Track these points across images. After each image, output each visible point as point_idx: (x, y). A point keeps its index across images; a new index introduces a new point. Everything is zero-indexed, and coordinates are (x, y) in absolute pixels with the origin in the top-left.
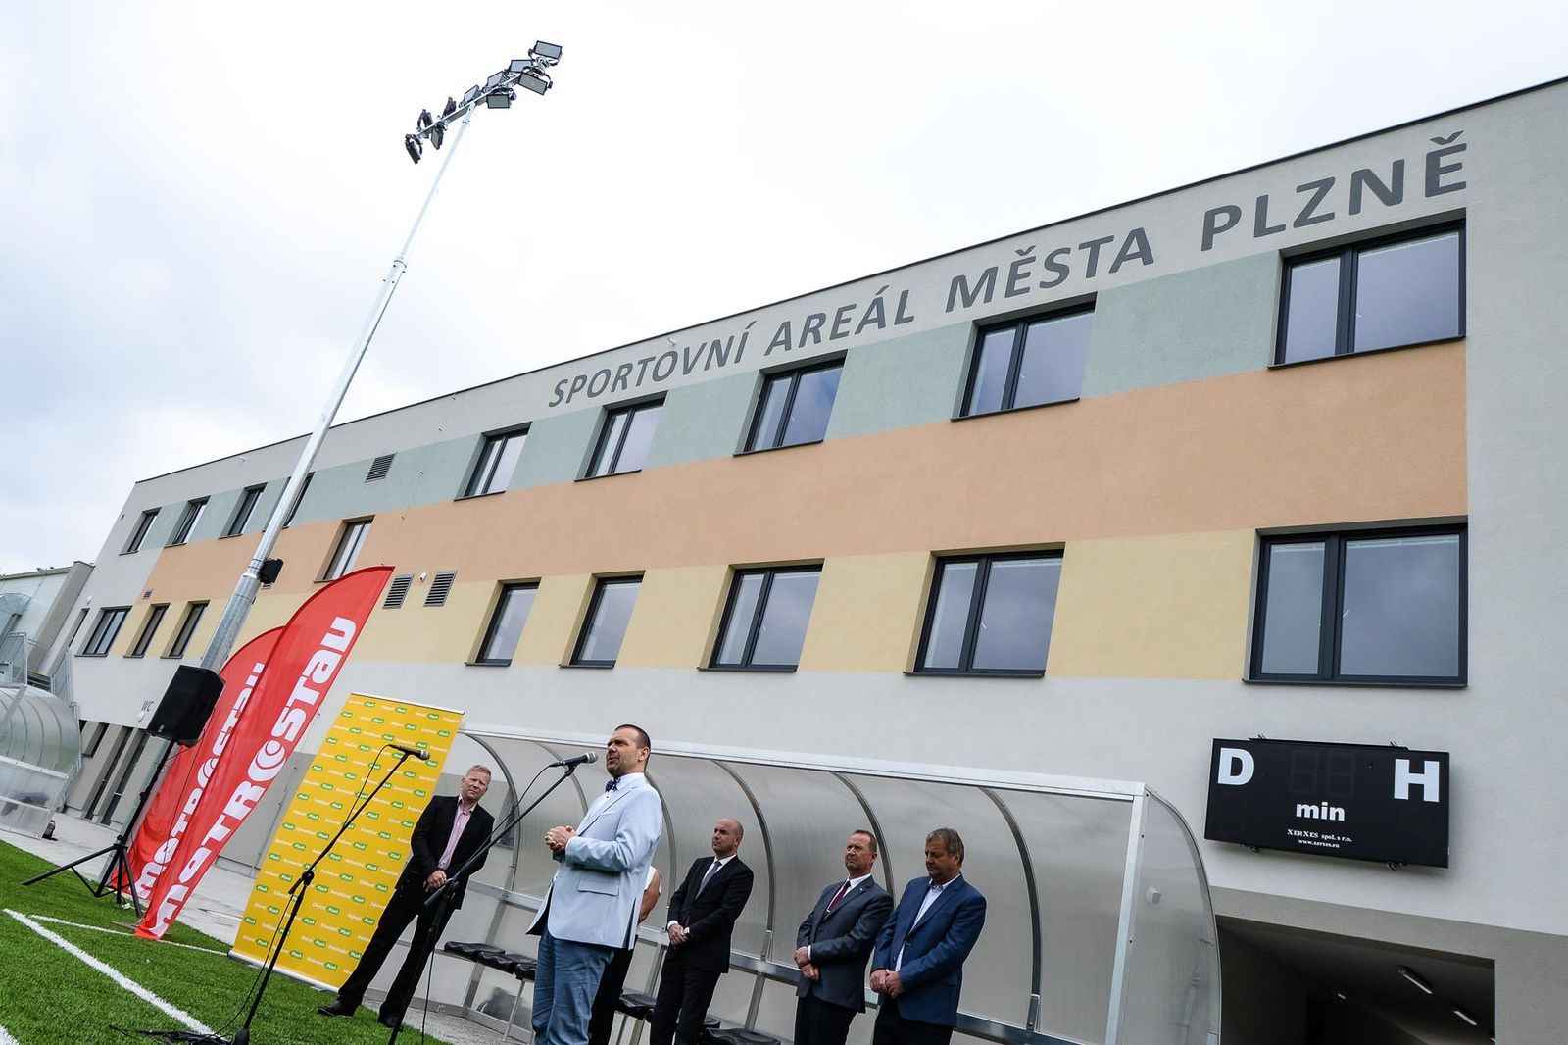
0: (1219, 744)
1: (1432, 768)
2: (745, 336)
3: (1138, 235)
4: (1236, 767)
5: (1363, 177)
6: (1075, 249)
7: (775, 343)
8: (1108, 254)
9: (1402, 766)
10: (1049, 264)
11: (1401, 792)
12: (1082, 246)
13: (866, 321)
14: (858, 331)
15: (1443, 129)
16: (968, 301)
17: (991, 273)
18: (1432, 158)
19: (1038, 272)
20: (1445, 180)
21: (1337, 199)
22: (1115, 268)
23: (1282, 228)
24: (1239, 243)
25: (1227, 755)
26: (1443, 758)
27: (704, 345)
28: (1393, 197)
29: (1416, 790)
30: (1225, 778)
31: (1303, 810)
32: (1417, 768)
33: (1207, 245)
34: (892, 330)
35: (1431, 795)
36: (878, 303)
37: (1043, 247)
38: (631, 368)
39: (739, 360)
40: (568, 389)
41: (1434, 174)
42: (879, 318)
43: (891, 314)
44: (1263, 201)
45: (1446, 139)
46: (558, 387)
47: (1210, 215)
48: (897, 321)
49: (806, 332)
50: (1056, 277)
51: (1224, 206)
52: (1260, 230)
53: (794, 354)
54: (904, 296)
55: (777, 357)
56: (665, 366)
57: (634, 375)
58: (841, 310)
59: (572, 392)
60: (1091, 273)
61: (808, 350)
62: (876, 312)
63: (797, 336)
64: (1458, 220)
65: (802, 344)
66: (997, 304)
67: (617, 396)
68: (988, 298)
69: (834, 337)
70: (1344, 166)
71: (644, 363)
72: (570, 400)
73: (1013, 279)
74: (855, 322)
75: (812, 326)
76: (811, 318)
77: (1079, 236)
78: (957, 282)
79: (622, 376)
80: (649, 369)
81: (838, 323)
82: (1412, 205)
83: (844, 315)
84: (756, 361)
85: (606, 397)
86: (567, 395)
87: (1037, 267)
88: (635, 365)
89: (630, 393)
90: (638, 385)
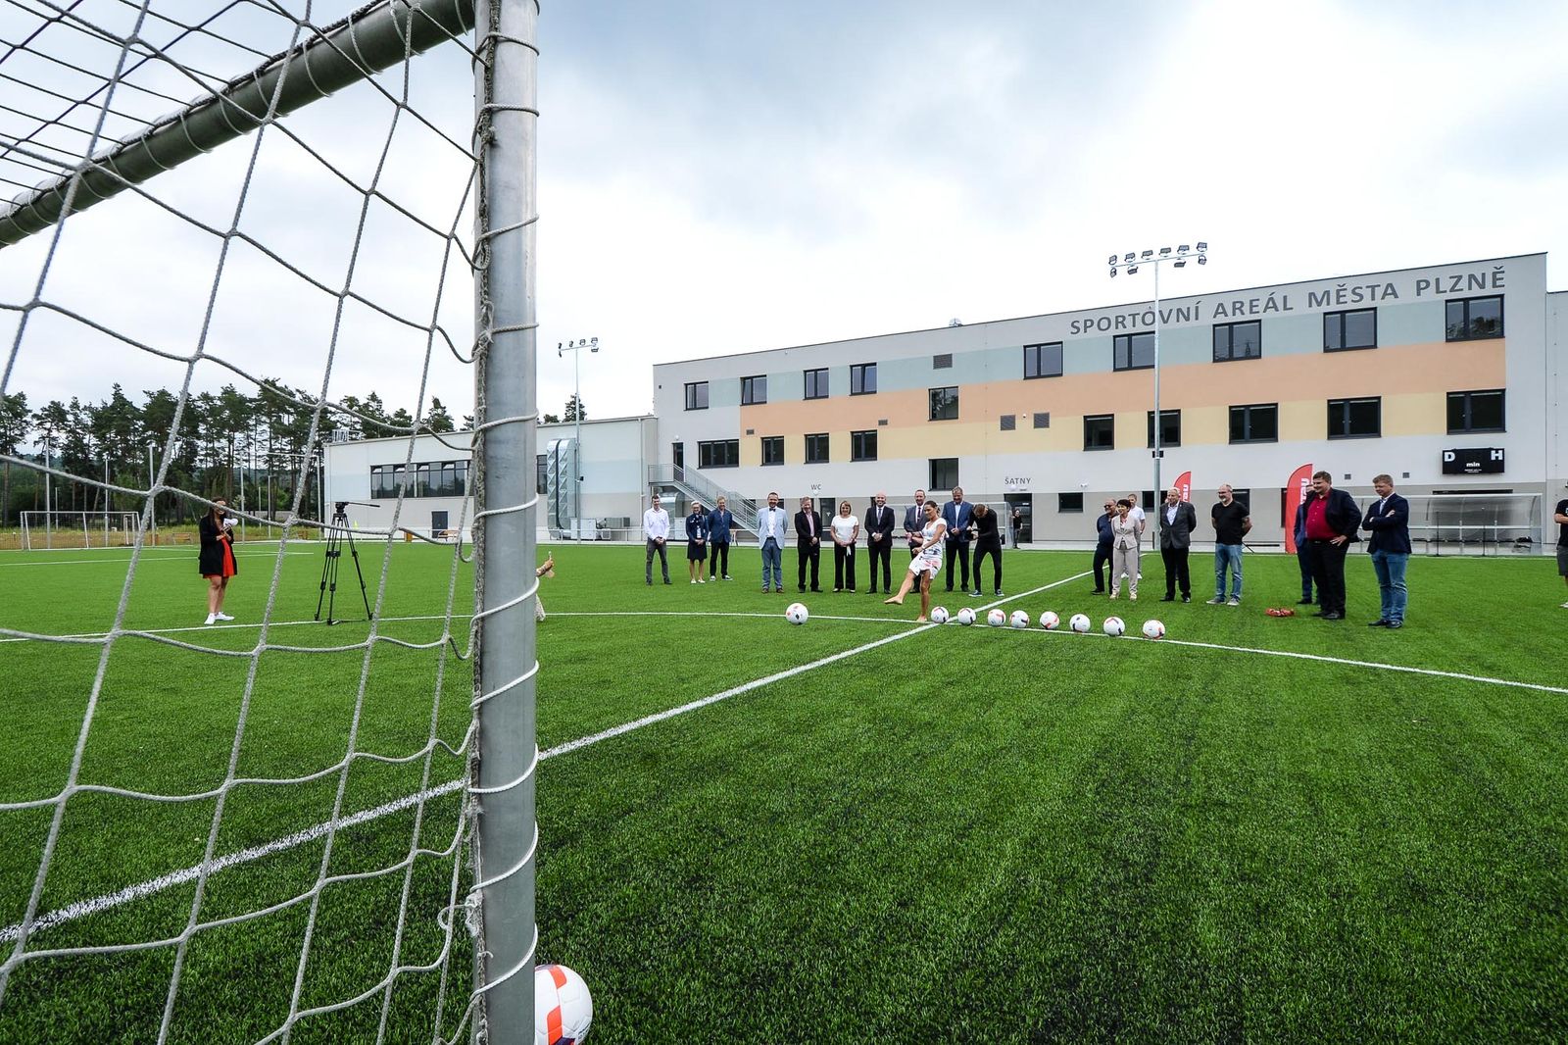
0: (1444, 452)
1: (1501, 452)
2: (1197, 308)
3: (1390, 285)
4: (1450, 456)
5: (1472, 277)
6: (1364, 288)
7: (1217, 313)
8: (1379, 292)
9: (1493, 452)
10: (1354, 292)
11: (1493, 458)
12: (1368, 287)
13: (1267, 307)
14: (1265, 311)
15: (1499, 264)
16: (1319, 304)
17: (1327, 293)
18: (1494, 274)
19: (1349, 296)
20: (1498, 283)
21: (1463, 284)
22: (1383, 298)
23: (1445, 292)
24: (1429, 294)
25: (1446, 454)
26: (1503, 450)
27: (1171, 310)
28: (1482, 286)
29: (1497, 457)
30: (1447, 459)
31: (1468, 465)
32: (1497, 452)
33: (1419, 294)
34: (1281, 312)
35: (1500, 458)
36: (1271, 299)
37: (1350, 285)
38: (1124, 318)
39: (1197, 319)
40: (1081, 325)
41: (1495, 280)
42: (1275, 307)
43: (1280, 305)
44: (1437, 280)
45: (1498, 268)
46: (1072, 325)
47: (1418, 282)
48: (1285, 308)
49: (1234, 309)
50: (1358, 298)
51: (1423, 279)
52: (1438, 292)
53: (1230, 319)
54: (1285, 298)
55: (1221, 319)
56: (1149, 318)
57: (1129, 321)
58: (1251, 301)
59: (1086, 327)
60: (1373, 299)
61: (1239, 318)
62: (1272, 303)
63: (1229, 311)
64: (1502, 296)
65: (1234, 315)
66: (1334, 307)
67: (1121, 331)
68: (1328, 304)
69: (1251, 312)
70: (1465, 273)
71: (1134, 315)
72: (1085, 332)
73: (1338, 296)
74: (1261, 308)
75: (1238, 306)
76: (1234, 303)
77: (1363, 282)
78: (1312, 295)
79: (1120, 321)
80: (1138, 318)
81: (1252, 306)
82: (1489, 290)
83: (1254, 303)
84: (1208, 319)
85: (1113, 331)
86: (1082, 330)
87: (1348, 293)
88: (1127, 316)
89: (1130, 330)
90: (1134, 326)
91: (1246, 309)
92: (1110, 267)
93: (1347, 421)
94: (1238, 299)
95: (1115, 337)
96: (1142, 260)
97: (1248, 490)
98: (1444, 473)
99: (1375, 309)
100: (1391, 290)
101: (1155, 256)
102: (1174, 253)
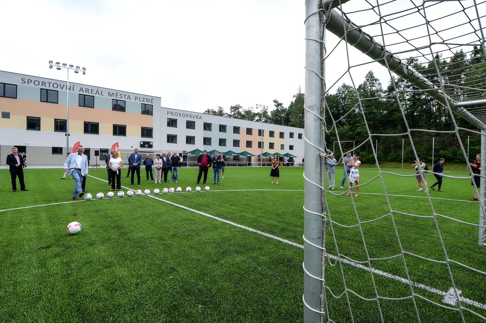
1: (152, 143)
2: (73, 87)
3: (129, 96)
5: (147, 99)
6: (123, 95)
7: (80, 90)
8: (126, 97)
14: (96, 94)
15: (152, 97)
16: (111, 96)
17: (113, 93)
21: (145, 100)
22: (127, 99)
24: (138, 101)
25: (141, 142)
27: (64, 85)
30: (141, 144)
31: (146, 145)
33: (135, 100)
34: (100, 96)
37: (119, 93)
38: (45, 83)
39: (73, 90)
40: (26, 81)
41: (151, 101)
42: (99, 93)
43: (100, 93)
44: (140, 98)
45: (152, 98)
46: (22, 79)
47: (136, 97)
48: (102, 95)
49: (86, 91)
50: (121, 97)
51: (137, 97)
52: (140, 101)
53: (84, 93)
54: (102, 91)
55: (81, 93)
56: (55, 86)
57: (47, 85)
58: (91, 90)
59: (28, 83)
60: (125, 98)
61: (87, 94)
62: (97, 92)
63: (84, 91)
64: (152, 105)
65: (86, 92)
66: (115, 98)
67: (44, 87)
68: (113, 97)
69: (91, 93)
70: (146, 97)
71: (49, 83)
72: (28, 84)
73: (116, 95)
74: (95, 93)
75: (87, 90)
76: (86, 89)
77: (123, 93)
78: (109, 93)
79: (43, 83)
80: (51, 85)
81: (91, 91)
82: (150, 103)
83: (92, 91)
84: (77, 92)
85: (40, 87)
86: (27, 82)
87: (119, 95)
88: (46, 83)
89: (47, 88)
90: (49, 87)
91: (90, 91)
92: (49, 65)
93: (118, 131)
94: (88, 88)
95: (41, 89)
96: (62, 66)
97: (90, 149)
98: (140, 147)
99: (125, 101)
100: (129, 97)
101: (68, 66)
102: (74, 68)
